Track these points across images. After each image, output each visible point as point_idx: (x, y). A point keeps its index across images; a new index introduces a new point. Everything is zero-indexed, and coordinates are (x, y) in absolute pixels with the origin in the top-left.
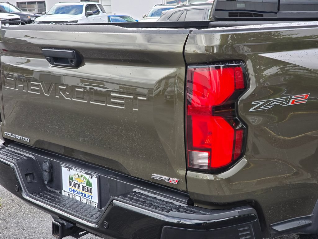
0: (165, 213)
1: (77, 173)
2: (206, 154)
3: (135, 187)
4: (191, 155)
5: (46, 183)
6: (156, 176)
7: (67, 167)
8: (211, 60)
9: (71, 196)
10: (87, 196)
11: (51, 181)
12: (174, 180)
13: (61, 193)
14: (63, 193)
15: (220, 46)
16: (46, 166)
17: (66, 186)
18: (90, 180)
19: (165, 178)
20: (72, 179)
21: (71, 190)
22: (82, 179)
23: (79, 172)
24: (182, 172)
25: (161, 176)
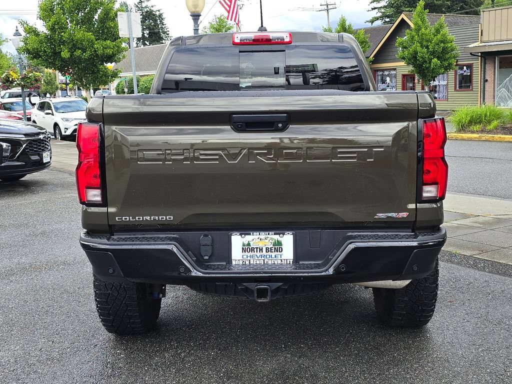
1: (258, 236)
3: (348, 232)
5: (207, 258)
7: (241, 234)
9: (247, 263)
10: (273, 256)
11: (213, 255)
13: (230, 263)
14: (234, 263)
17: (237, 254)
18: (281, 239)
19: (392, 215)
20: (249, 244)
21: (245, 257)
22: (267, 241)
23: (263, 235)
24: (412, 206)
25: (387, 214)
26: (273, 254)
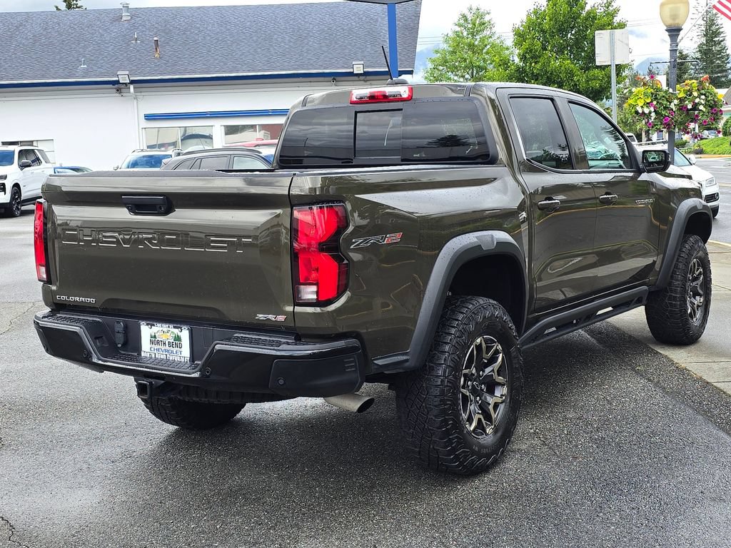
0: (276, 348)
1: (161, 329)
2: (314, 288)
3: (236, 333)
4: (299, 292)
5: (120, 346)
6: (261, 316)
7: (147, 324)
8: (314, 201)
9: (153, 356)
10: (175, 352)
11: (125, 344)
12: (281, 318)
13: (140, 354)
14: (143, 354)
15: (322, 188)
16: (120, 327)
17: (146, 345)
18: (179, 334)
19: (271, 317)
20: (155, 337)
21: (152, 349)
22: (169, 334)
23: (165, 327)
24: (290, 309)
25: (266, 316)
26: (175, 350)
